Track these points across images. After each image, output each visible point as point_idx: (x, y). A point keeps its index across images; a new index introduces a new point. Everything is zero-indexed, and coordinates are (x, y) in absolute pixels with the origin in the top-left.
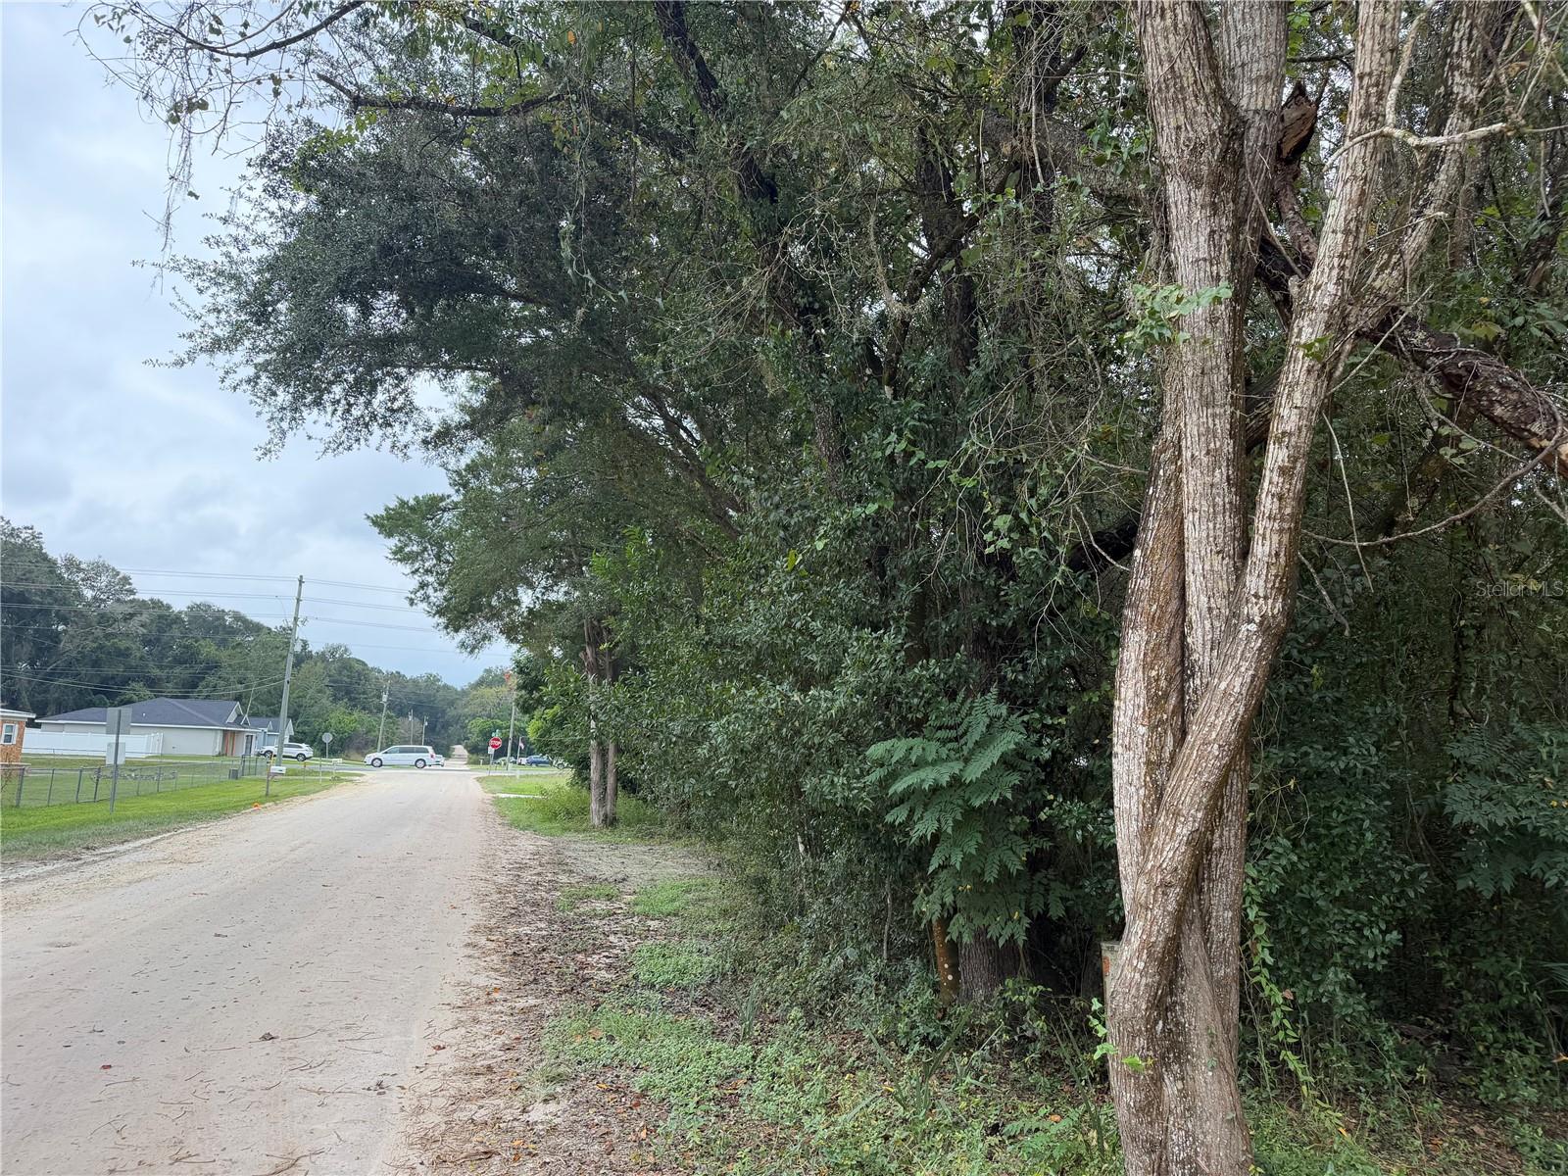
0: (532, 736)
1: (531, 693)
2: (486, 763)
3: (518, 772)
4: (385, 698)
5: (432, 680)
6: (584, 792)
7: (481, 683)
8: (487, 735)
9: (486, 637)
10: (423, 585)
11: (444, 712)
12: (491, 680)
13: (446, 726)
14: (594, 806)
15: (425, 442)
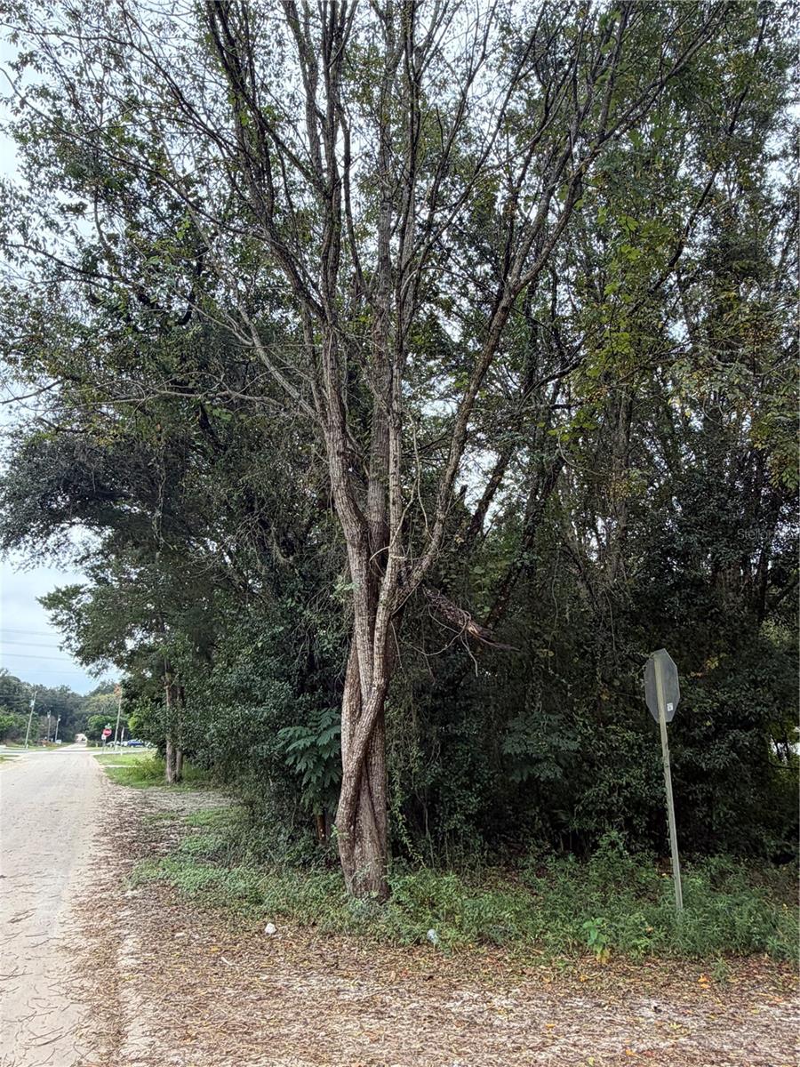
0: (131, 728)
1: (131, 700)
2: (100, 745)
3: (122, 751)
4: (33, 703)
5: (64, 690)
6: (163, 763)
7: (98, 691)
8: (101, 727)
9: (105, 667)
10: (68, 639)
11: (72, 711)
12: (106, 689)
13: (72, 721)
14: (168, 770)
15: (76, 561)
